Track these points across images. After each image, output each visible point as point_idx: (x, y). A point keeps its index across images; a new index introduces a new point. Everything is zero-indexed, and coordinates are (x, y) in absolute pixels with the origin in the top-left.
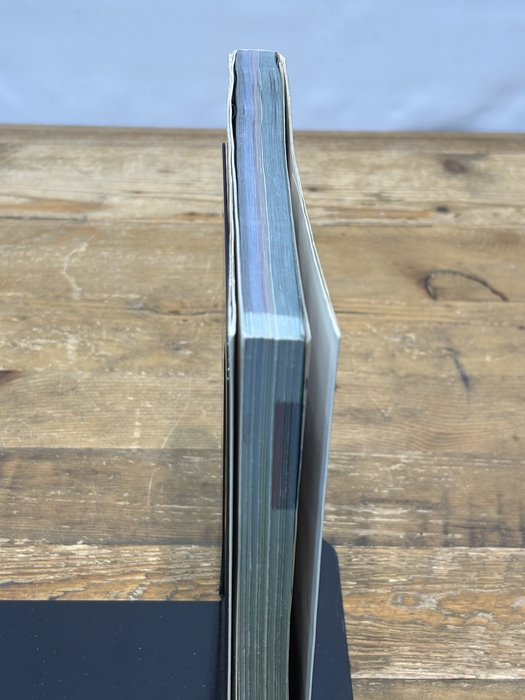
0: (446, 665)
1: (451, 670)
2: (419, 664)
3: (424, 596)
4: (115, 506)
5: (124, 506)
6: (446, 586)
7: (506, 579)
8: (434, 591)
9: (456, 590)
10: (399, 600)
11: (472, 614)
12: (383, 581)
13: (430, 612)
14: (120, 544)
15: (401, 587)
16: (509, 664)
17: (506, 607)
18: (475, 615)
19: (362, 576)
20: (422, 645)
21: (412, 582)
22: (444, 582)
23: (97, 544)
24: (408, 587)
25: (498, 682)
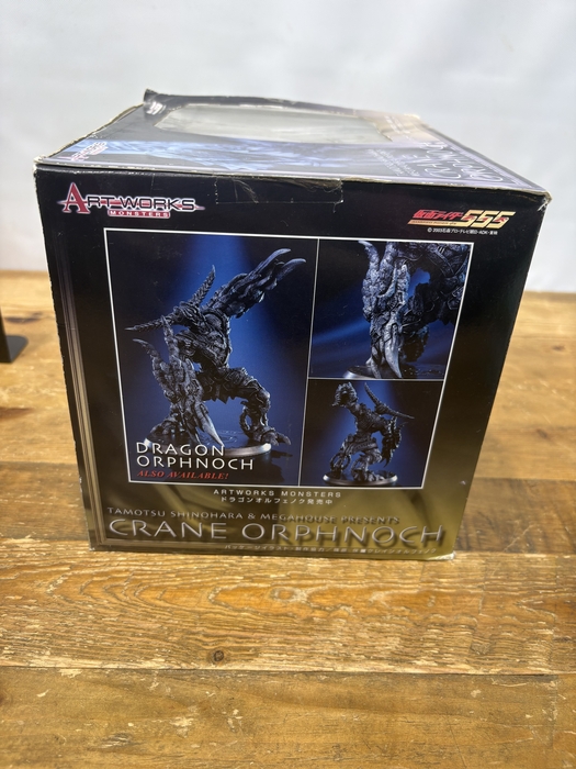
0: (308, 657)
1: (311, 662)
2: (284, 656)
3: (297, 590)
4: (66, 508)
5: (73, 508)
6: (317, 582)
7: (366, 577)
8: (306, 586)
9: (324, 585)
10: (276, 594)
11: (336, 608)
12: (265, 577)
13: (300, 605)
14: (59, 539)
15: (279, 582)
16: (363, 657)
17: (365, 601)
18: (338, 609)
19: (249, 572)
20: (290, 637)
21: (290, 577)
22: (316, 578)
23: (41, 538)
24: (286, 582)
25: (353, 674)
